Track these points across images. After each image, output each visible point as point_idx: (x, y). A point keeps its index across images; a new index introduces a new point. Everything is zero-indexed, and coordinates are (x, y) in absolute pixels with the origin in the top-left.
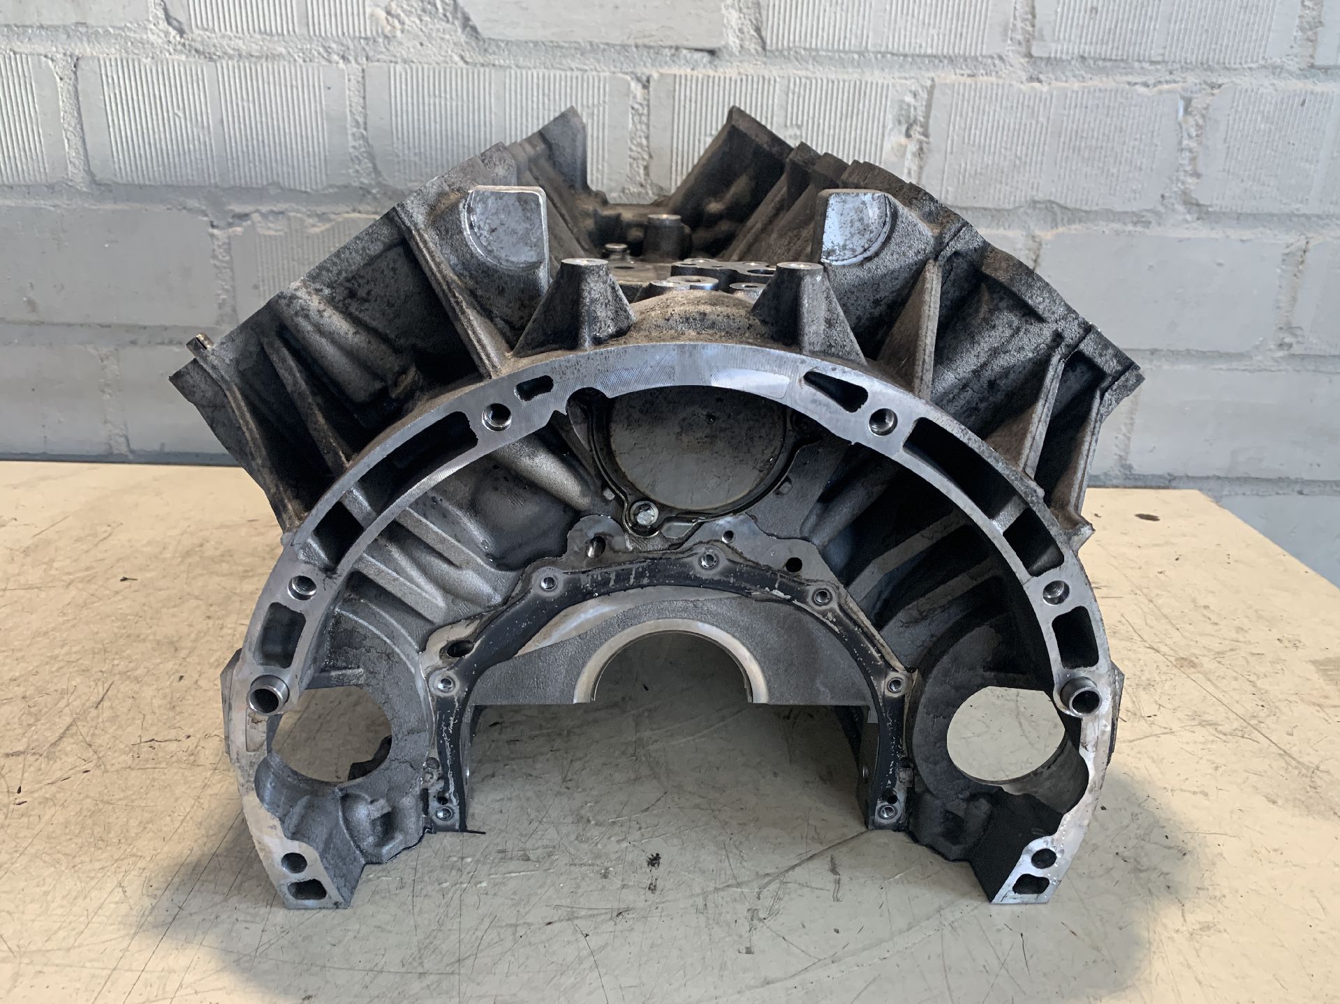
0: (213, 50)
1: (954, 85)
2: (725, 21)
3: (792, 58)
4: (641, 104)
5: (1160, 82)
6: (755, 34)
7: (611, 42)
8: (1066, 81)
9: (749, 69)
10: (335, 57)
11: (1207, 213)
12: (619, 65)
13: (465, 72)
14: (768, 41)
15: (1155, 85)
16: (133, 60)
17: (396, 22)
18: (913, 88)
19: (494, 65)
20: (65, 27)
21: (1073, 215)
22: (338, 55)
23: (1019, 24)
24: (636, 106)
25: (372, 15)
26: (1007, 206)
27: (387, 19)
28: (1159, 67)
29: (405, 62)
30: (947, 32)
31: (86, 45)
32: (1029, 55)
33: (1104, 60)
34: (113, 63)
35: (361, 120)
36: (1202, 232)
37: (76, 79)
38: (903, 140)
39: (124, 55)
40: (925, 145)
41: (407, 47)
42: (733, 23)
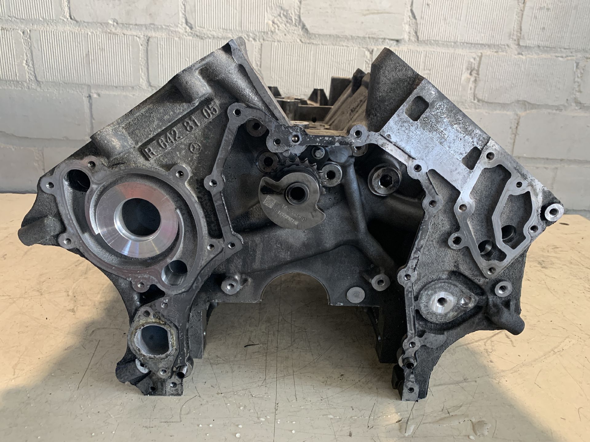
0: (203, 35)
1: (489, 55)
2: (404, 29)
3: (429, 44)
4: (369, 60)
5: (567, 56)
6: (415, 34)
7: (359, 36)
8: (532, 55)
9: (412, 47)
10: (251, 39)
11: (584, 106)
12: (361, 44)
13: (301, 46)
14: (420, 37)
15: (566, 57)
16: (171, 39)
17: (276, 26)
18: (474, 56)
19: (313, 44)
20: (145, 25)
21: (533, 106)
22: (252, 38)
23: (515, 33)
24: (367, 61)
25: (267, 23)
26: (507, 102)
27: (273, 25)
28: (567, 50)
29: (278, 41)
30: (488, 36)
31: (153, 31)
32: (519, 45)
33: (547, 47)
34: (163, 39)
35: (259, 64)
36: (581, 114)
37: (148, 45)
38: (469, 76)
39: (168, 36)
40: (477, 79)
41: (279, 35)
42: (407, 30)
